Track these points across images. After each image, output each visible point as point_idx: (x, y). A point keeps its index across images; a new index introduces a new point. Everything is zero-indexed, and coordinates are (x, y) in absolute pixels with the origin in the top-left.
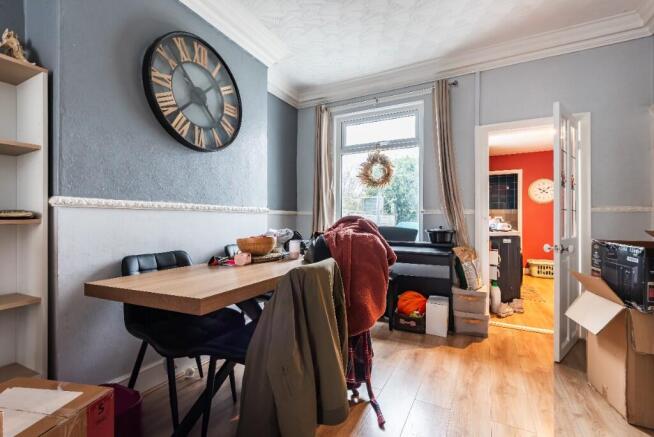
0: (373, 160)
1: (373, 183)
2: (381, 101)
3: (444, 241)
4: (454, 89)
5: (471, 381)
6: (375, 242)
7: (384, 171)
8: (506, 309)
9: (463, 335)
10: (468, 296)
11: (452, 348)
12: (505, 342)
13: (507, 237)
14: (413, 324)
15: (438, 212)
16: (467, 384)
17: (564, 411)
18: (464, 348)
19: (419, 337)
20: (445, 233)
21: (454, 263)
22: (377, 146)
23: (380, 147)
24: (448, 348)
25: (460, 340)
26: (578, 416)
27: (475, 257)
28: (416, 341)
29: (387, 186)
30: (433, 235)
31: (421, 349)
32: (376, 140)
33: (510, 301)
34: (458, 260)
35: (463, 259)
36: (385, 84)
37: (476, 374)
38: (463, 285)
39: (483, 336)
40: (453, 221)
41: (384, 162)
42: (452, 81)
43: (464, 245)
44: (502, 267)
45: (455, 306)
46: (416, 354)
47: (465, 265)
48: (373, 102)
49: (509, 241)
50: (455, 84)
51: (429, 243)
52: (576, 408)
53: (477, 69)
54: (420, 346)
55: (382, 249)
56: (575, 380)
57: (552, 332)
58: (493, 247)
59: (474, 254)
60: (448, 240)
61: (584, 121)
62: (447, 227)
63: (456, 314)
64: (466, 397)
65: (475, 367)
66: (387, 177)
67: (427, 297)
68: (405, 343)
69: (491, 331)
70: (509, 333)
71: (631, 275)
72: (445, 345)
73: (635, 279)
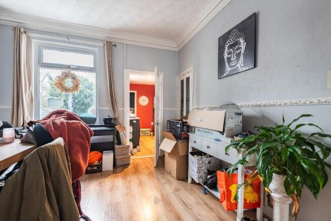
0: (67, 76)
1: (67, 90)
2: (71, 40)
3: (111, 124)
4: (114, 48)
5: (128, 185)
6: (82, 126)
7: (74, 83)
8: (135, 151)
9: (120, 167)
10: (122, 148)
11: (117, 174)
12: (137, 165)
13: (135, 120)
14: (95, 168)
15: (107, 108)
16: (127, 188)
17: (161, 183)
18: (121, 172)
19: (99, 174)
20: (111, 119)
21: (116, 133)
22: (69, 67)
23: (70, 68)
24: (115, 174)
25: (119, 170)
26: (165, 183)
27: (125, 130)
28: (98, 176)
29: (76, 93)
30: (106, 120)
31: (102, 180)
32: (68, 63)
33: (136, 147)
34: (118, 132)
35: (120, 131)
36: (74, 31)
37: (130, 182)
38: (119, 143)
39: (128, 165)
40: (115, 113)
41: (74, 78)
42: (114, 44)
43: (120, 124)
44: (133, 133)
45: (116, 154)
46: (100, 183)
47: (121, 134)
48: (66, 40)
49: (135, 121)
50: (115, 46)
51: (103, 124)
52: (164, 181)
53: (125, 42)
54: (101, 178)
55: (86, 129)
56: (162, 171)
57: (153, 156)
58: (130, 125)
59: (124, 128)
60: (113, 122)
61: (161, 76)
62: (112, 116)
63: (117, 157)
64: (128, 193)
65: (129, 179)
66: (76, 87)
67: (102, 153)
68: (93, 179)
69: (131, 161)
70: (137, 161)
71: (178, 131)
72: (113, 174)
73: (179, 132)
